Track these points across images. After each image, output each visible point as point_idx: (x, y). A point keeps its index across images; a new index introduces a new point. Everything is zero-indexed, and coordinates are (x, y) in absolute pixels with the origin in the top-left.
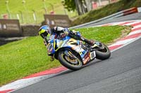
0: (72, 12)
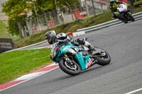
0: (15, 36)
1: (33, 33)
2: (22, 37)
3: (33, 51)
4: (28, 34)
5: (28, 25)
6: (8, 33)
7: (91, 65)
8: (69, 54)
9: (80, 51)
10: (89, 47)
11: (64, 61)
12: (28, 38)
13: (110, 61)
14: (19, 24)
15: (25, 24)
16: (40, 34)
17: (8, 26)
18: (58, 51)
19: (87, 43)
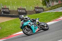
0: (45, 6)
1: (52, 5)
2: (47, 7)
3: (52, 13)
4: (50, 6)
5: (50, 2)
6: (42, 5)
7: (38, 31)
8: (28, 26)
9: (33, 24)
10: (38, 22)
11: (25, 29)
12: (50, 7)
13: (48, 29)
14: (46, 2)
15: (49, 2)
16: (55, 6)
17: (42, 2)
18: (23, 24)
19: (37, 21)
